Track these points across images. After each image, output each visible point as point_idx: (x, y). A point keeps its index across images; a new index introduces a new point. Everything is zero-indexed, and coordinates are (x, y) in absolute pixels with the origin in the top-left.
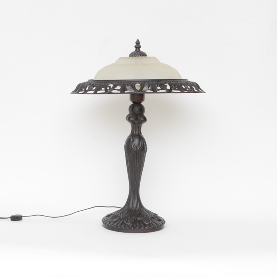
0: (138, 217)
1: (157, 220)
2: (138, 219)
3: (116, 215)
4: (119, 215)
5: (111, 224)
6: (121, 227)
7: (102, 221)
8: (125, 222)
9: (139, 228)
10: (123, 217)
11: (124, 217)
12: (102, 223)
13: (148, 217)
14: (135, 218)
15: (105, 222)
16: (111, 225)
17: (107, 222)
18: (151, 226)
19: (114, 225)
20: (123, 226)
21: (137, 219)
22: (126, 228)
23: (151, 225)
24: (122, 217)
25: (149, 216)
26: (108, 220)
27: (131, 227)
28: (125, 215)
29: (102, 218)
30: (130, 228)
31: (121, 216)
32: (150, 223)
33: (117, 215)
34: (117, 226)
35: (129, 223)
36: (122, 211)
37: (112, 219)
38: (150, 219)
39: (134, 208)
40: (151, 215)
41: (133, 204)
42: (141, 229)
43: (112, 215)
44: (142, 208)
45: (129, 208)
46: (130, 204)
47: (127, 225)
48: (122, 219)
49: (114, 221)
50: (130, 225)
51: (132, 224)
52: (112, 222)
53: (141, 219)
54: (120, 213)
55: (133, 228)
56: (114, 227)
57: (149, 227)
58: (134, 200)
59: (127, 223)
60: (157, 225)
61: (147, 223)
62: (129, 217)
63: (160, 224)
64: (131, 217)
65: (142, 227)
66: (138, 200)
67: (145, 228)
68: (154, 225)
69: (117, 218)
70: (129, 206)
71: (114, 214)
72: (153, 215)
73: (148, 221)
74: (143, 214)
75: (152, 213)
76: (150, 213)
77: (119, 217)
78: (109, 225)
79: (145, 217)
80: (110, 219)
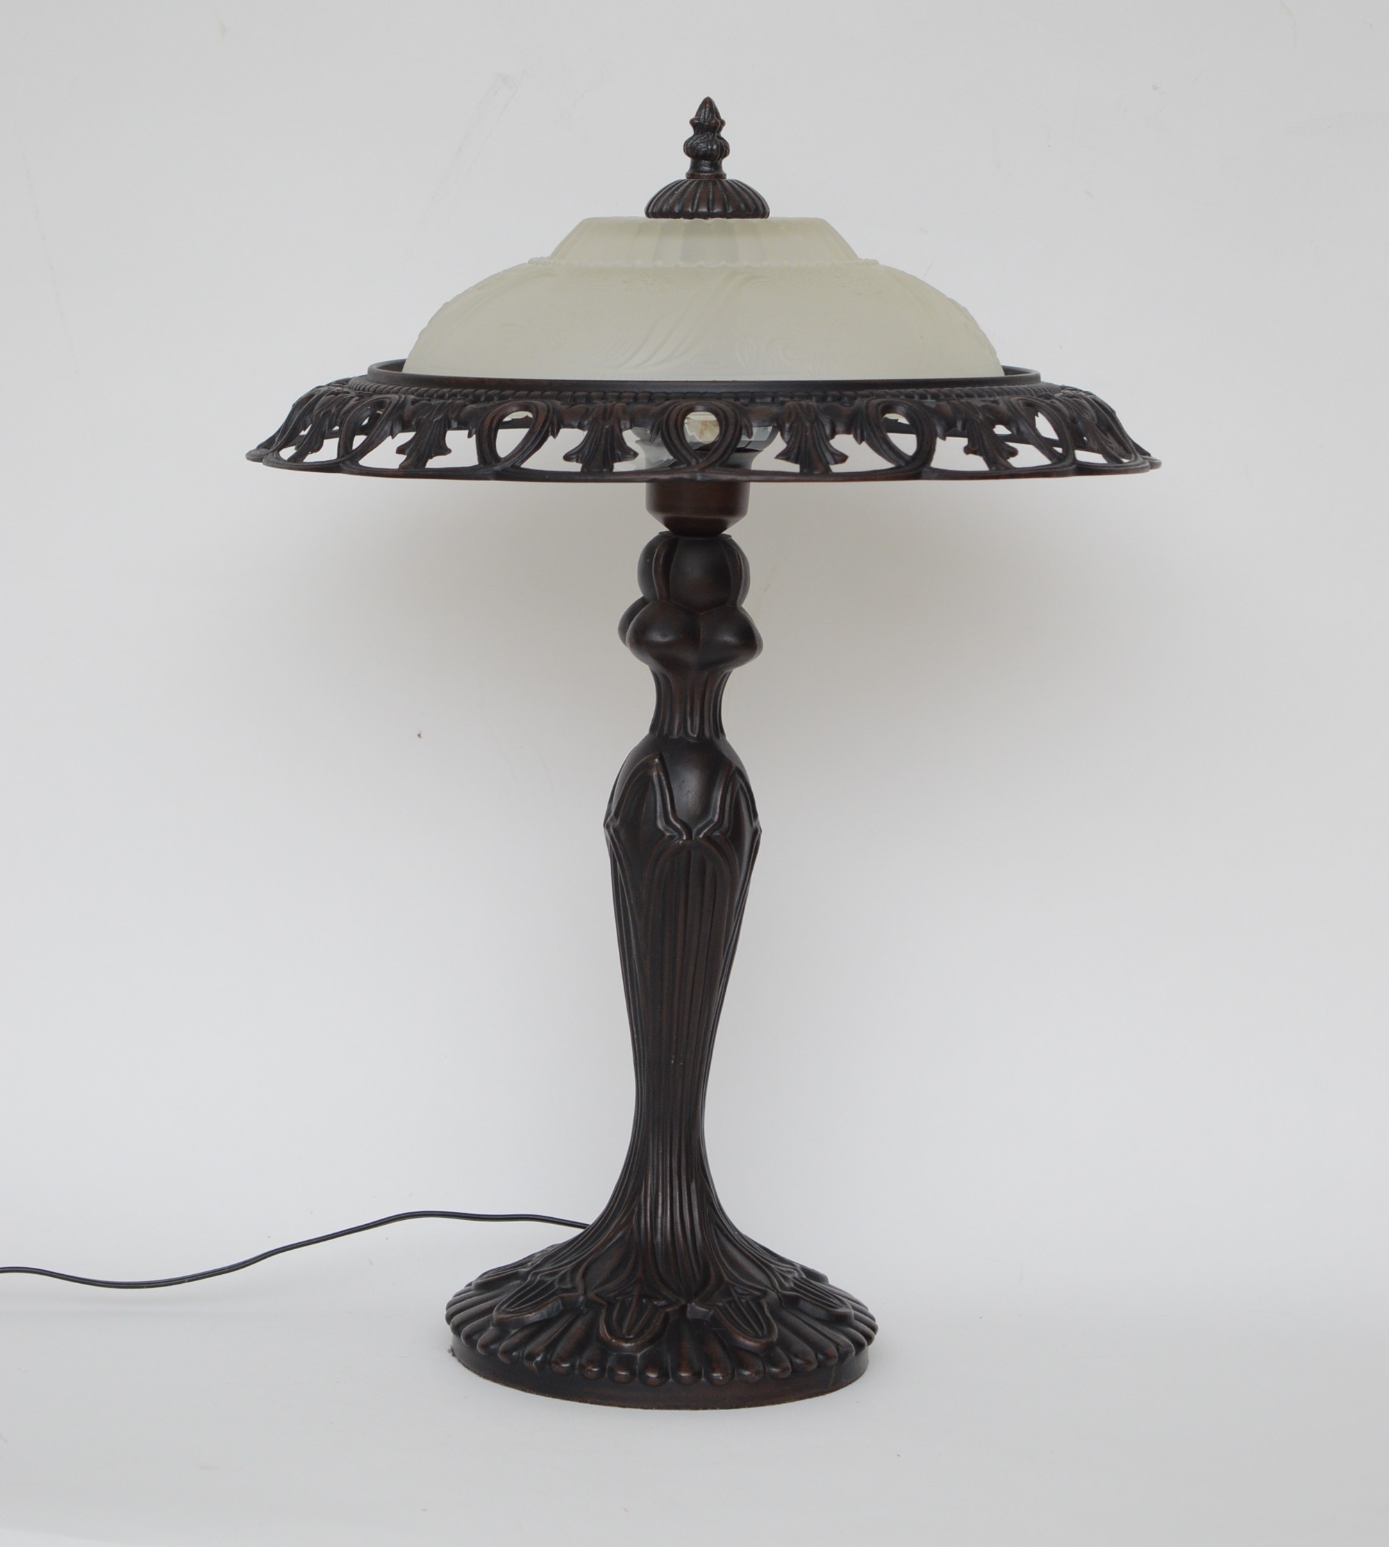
0: (689, 1301)
1: (822, 1322)
2: (688, 1315)
3: (541, 1282)
4: (562, 1279)
5: (505, 1344)
6: (573, 1366)
7: (449, 1318)
8: (603, 1330)
9: (697, 1375)
10: (591, 1295)
11: (597, 1295)
12: (448, 1329)
13: (757, 1300)
14: (670, 1304)
15: (467, 1329)
16: (507, 1352)
17: (481, 1330)
18: (775, 1366)
19: (529, 1349)
20: (591, 1362)
21: (684, 1308)
22: (612, 1370)
23: (779, 1351)
24: (581, 1298)
25: (765, 1293)
26: (489, 1310)
27: (645, 1368)
28: (607, 1282)
29: (450, 1298)
30: (633, 1374)
31: (574, 1289)
32: (775, 1337)
33: (550, 1280)
34: (544, 1360)
35: (627, 1341)
36: (585, 1255)
37: (519, 1305)
38: (771, 1312)
39: (666, 1238)
40: (781, 1285)
41: (660, 1207)
42: (711, 1381)
43: (517, 1279)
44: (722, 1232)
45: (632, 1232)
46: (636, 1210)
47: (615, 1354)
48: (582, 1308)
49: (528, 1323)
50: (639, 1355)
51: (649, 1348)
52: (513, 1332)
53: (711, 1313)
54: (571, 1264)
55: (658, 1377)
56: (526, 1364)
57: (767, 1370)
58: (668, 1179)
59: (614, 1341)
60: (817, 1357)
61: (750, 1340)
62: (630, 1299)
63: (840, 1348)
64: (644, 1301)
65: (714, 1371)
66: (694, 1181)
67: (740, 1375)
68: (796, 1356)
69: (548, 1303)
70: (629, 1221)
71: (528, 1273)
72: (795, 1284)
73: (761, 1328)
74: (726, 1278)
75: (789, 1272)
76: (772, 1265)
77: (562, 1298)
78: (493, 1347)
79: (739, 1299)
80: (503, 1311)
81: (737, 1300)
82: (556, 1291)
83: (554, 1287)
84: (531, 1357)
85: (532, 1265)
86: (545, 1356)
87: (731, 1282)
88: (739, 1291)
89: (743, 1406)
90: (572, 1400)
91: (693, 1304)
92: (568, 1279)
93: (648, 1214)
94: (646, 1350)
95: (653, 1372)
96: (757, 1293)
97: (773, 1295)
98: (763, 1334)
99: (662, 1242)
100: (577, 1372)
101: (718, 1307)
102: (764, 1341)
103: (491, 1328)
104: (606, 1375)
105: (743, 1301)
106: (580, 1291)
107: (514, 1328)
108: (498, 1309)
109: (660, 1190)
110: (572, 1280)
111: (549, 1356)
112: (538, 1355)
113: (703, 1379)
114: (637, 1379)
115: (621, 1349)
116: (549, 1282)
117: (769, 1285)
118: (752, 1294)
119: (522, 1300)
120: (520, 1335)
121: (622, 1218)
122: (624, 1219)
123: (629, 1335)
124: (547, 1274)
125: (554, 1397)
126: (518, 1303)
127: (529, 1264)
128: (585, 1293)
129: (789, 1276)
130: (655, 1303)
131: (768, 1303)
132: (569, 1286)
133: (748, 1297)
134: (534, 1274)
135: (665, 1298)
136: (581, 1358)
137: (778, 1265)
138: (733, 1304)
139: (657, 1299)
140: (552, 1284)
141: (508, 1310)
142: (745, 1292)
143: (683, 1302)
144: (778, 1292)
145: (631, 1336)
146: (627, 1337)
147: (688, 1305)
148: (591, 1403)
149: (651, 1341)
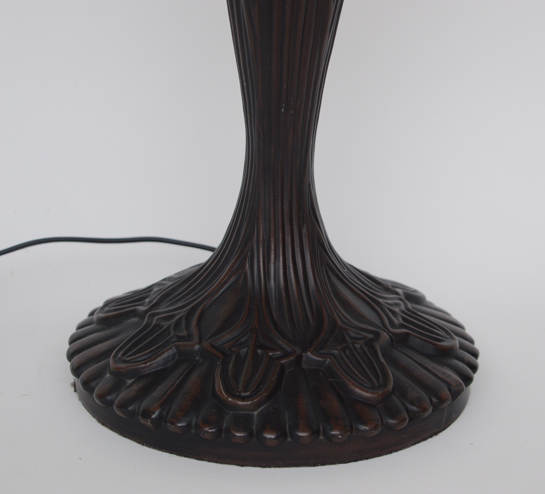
0: (304, 350)
1: (427, 356)
2: (304, 366)
3: (157, 326)
4: (177, 325)
5: (123, 395)
6: (189, 425)
7: (71, 356)
8: (219, 387)
9: (315, 433)
10: (206, 344)
11: (212, 346)
13: (370, 343)
14: (286, 355)
15: (85, 374)
16: (123, 406)
17: (98, 376)
18: (393, 417)
19: (144, 404)
20: (207, 423)
21: (300, 357)
22: (228, 430)
23: (395, 398)
24: (197, 347)
25: (377, 335)
26: (106, 354)
27: (263, 428)
28: (221, 330)
29: (72, 330)
30: (251, 434)
31: (189, 337)
32: (391, 386)
33: (166, 324)
34: (160, 417)
35: (244, 399)
36: (201, 299)
37: (135, 353)
38: (383, 355)
39: (279, 284)
40: (391, 322)
41: (273, 252)
42: (330, 438)
43: (135, 316)
44: (333, 271)
45: (245, 277)
46: (249, 254)
47: (231, 412)
48: (197, 358)
49: (144, 374)
50: (256, 413)
51: (266, 405)
52: (130, 382)
53: (327, 362)
54: (188, 308)
55: (276, 438)
56: (142, 421)
57: (384, 423)
58: (280, 226)
59: (230, 399)
60: (431, 400)
61: (367, 392)
62: (245, 350)
63: (452, 388)
64: (259, 351)
65: (332, 430)
66: (305, 225)
67: (359, 430)
68: (412, 403)
69: (163, 353)
70: (242, 266)
71: (146, 312)
72: (404, 319)
73: (377, 377)
74: (340, 323)
75: (397, 305)
76: (380, 300)
77: (177, 347)
78: (108, 398)
79: (353, 343)
80: (120, 358)
81: (351, 345)
82: (171, 338)
83: (170, 334)
84: (146, 414)
85: (150, 302)
86: (160, 413)
87: (344, 326)
88: (353, 335)
89: (361, 459)
90: (189, 457)
91: (309, 353)
92: (183, 325)
93: (261, 260)
94: (262, 408)
95: (270, 433)
96: (370, 336)
97: (385, 336)
98: (378, 382)
99: (275, 287)
100: (193, 431)
101: (333, 355)
102: (380, 392)
103: (108, 375)
104: (223, 435)
105: (358, 346)
106: (196, 338)
107: (130, 378)
108: (115, 356)
109: (272, 235)
110: (188, 327)
111: (165, 413)
112: (154, 413)
113: (321, 437)
114: (254, 439)
115: (236, 407)
116: (165, 327)
117: (380, 325)
118: (366, 337)
119: (138, 347)
120: (136, 387)
121: (235, 263)
122: (237, 263)
123: (245, 392)
124: (163, 318)
125: (171, 453)
126: (135, 350)
127: (147, 300)
128: (200, 342)
129: (397, 310)
130: (270, 354)
131: (380, 346)
132: (184, 333)
133: (361, 342)
134: (150, 315)
135: (281, 348)
136: (197, 417)
137: (385, 298)
138: (347, 351)
139: (272, 350)
140: (168, 328)
141: (124, 358)
142: (360, 336)
143: (298, 351)
144: (389, 332)
145: (247, 394)
146: (243, 394)
147: (304, 354)
148: (209, 461)
149: (269, 398)
